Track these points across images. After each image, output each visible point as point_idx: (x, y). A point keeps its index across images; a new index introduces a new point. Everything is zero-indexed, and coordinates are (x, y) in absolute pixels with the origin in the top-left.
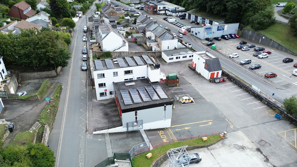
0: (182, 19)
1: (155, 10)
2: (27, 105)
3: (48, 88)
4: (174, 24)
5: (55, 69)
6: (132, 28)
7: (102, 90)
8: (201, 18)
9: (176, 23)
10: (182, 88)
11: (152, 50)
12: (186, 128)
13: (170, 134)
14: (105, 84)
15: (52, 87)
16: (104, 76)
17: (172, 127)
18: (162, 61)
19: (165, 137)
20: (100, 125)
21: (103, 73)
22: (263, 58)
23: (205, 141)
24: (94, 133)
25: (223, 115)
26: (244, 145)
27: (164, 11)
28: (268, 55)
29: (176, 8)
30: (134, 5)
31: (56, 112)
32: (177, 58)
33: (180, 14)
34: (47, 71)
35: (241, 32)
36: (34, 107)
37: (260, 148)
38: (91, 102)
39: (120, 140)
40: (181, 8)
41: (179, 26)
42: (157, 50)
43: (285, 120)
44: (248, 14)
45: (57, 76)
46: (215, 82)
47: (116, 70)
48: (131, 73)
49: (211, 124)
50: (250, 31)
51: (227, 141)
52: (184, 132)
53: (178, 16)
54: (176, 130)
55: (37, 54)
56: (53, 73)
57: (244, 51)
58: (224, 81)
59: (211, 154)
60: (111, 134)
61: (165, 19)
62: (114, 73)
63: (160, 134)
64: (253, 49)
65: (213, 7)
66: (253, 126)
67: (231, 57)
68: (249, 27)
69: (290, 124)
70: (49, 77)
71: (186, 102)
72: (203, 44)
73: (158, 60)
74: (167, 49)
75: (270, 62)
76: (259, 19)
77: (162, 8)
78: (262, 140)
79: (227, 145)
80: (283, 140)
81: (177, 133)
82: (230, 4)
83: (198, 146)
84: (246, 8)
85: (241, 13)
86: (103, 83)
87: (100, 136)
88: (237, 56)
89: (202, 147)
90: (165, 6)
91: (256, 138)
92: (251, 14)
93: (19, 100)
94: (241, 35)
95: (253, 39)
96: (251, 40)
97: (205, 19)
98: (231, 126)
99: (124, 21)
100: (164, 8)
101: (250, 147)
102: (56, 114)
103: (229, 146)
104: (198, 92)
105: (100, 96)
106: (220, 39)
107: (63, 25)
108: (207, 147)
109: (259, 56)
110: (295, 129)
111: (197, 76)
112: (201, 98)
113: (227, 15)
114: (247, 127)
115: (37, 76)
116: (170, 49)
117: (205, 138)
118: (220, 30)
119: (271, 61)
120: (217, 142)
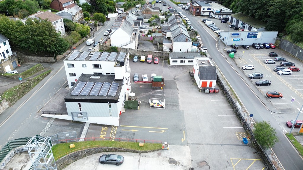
0: (224, 22)
1: (198, 11)
2: (7, 81)
3: (37, 71)
4: (209, 27)
5: (54, 56)
6: (159, 27)
7: (73, 79)
8: (242, 22)
9: (211, 26)
10: (164, 92)
11: (163, 51)
12: (133, 131)
13: (112, 132)
14: (75, 74)
15: (43, 70)
16: (73, 66)
17: (121, 126)
18: (167, 63)
19: (105, 133)
20: (53, 109)
21: (72, 63)
22: (283, 74)
23: (141, 147)
24: (43, 115)
25: (185, 126)
26: (179, 161)
27: (209, 13)
28: (291, 72)
29: (221, 10)
30: (182, 5)
31: (28, 92)
32: (182, 61)
33: (225, 17)
34: (46, 56)
35: (279, 43)
36: (10, 84)
37: (195, 169)
38: (63, 89)
39: (60, 126)
40: (228, 10)
41: (212, 30)
42: (166, 51)
43: (252, 147)
44: (292, 21)
45: (56, 62)
46: (204, 92)
47: (85, 62)
48: (100, 68)
49: (163, 132)
50: (288, 42)
51: (165, 153)
52: (127, 134)
53: (221, 19)
54: (122, 130)
55: (35, 41)
56: (52, 59)
57: (267, 63)
58: (215, 92)
59: (139, 161)
60: (56, 119)
61: (204, 21)
62: (83, 65)
63: (102, 130)
64: (278, 64)
65: (254, 11)
66: (207, 144)
67: (244, 68)
68: (288, 37)
69: (254, 153)
70: (47, 62)
71: (154, 106)
72: (225, 50)
73: (163, 62)
74: (179, 52)
75: (289, 80)
76: (300, 28)
77: (206, 10)
78: (205, 161)
79: (162, 157)
80: (230, 167)
81: (121, 132)
82: (272, 9)
83: (130, 149)
84: (291, 14)
85: (285, 21)
86: (74, 72)
87: (46, 119)
88: (251, 68)
89: (135, 152)
90: (209, 7)
91: (200, 158)
92: (295, 22)
93: (4, 76)
94: (279, 46)
95: (290, 52)
96: (287, 53)
97: (245, 24)
98: (183, 139)
99: (155, 20)
100: (209, 9)
101: (185, 164)
102: (26, 93)
103: (164, 158)
104: (178, 99)
105: (71, 85)
106: (247, 48)
107: (94, 19)
108: (140, 153)
109: (279, 71)
110: (256, 160)
111: (190, 83)
112: (177, 105)
113: (268, 21)
114: (200, 144)
115: (38, 60)
116: (182, 51)
117: (141, 144)
118: (251, 37)
119: (292, 80)
120: (155, 151)
